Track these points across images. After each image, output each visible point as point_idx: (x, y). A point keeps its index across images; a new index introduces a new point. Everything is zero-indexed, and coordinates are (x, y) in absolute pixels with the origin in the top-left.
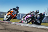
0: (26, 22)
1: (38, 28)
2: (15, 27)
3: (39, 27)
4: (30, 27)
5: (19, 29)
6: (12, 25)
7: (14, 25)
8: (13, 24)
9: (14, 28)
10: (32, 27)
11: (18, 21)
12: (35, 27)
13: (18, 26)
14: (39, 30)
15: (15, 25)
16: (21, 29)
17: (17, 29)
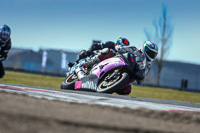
0: (102, 87)
1: (116, 109)
2: (22, 105)
3: (121, 106)
4: (83, 104)
5: (39, 114)
6: (9, 96)
7: (17, 97)
8: (15, 94)
9: (15, 111)
10: (93, 106)
11: (34, 78)
12: (103, 103)
13: (34, 101)
14: (123, 116)
15: (22, 98)
16: (47, 115)
17: (32, 113)
